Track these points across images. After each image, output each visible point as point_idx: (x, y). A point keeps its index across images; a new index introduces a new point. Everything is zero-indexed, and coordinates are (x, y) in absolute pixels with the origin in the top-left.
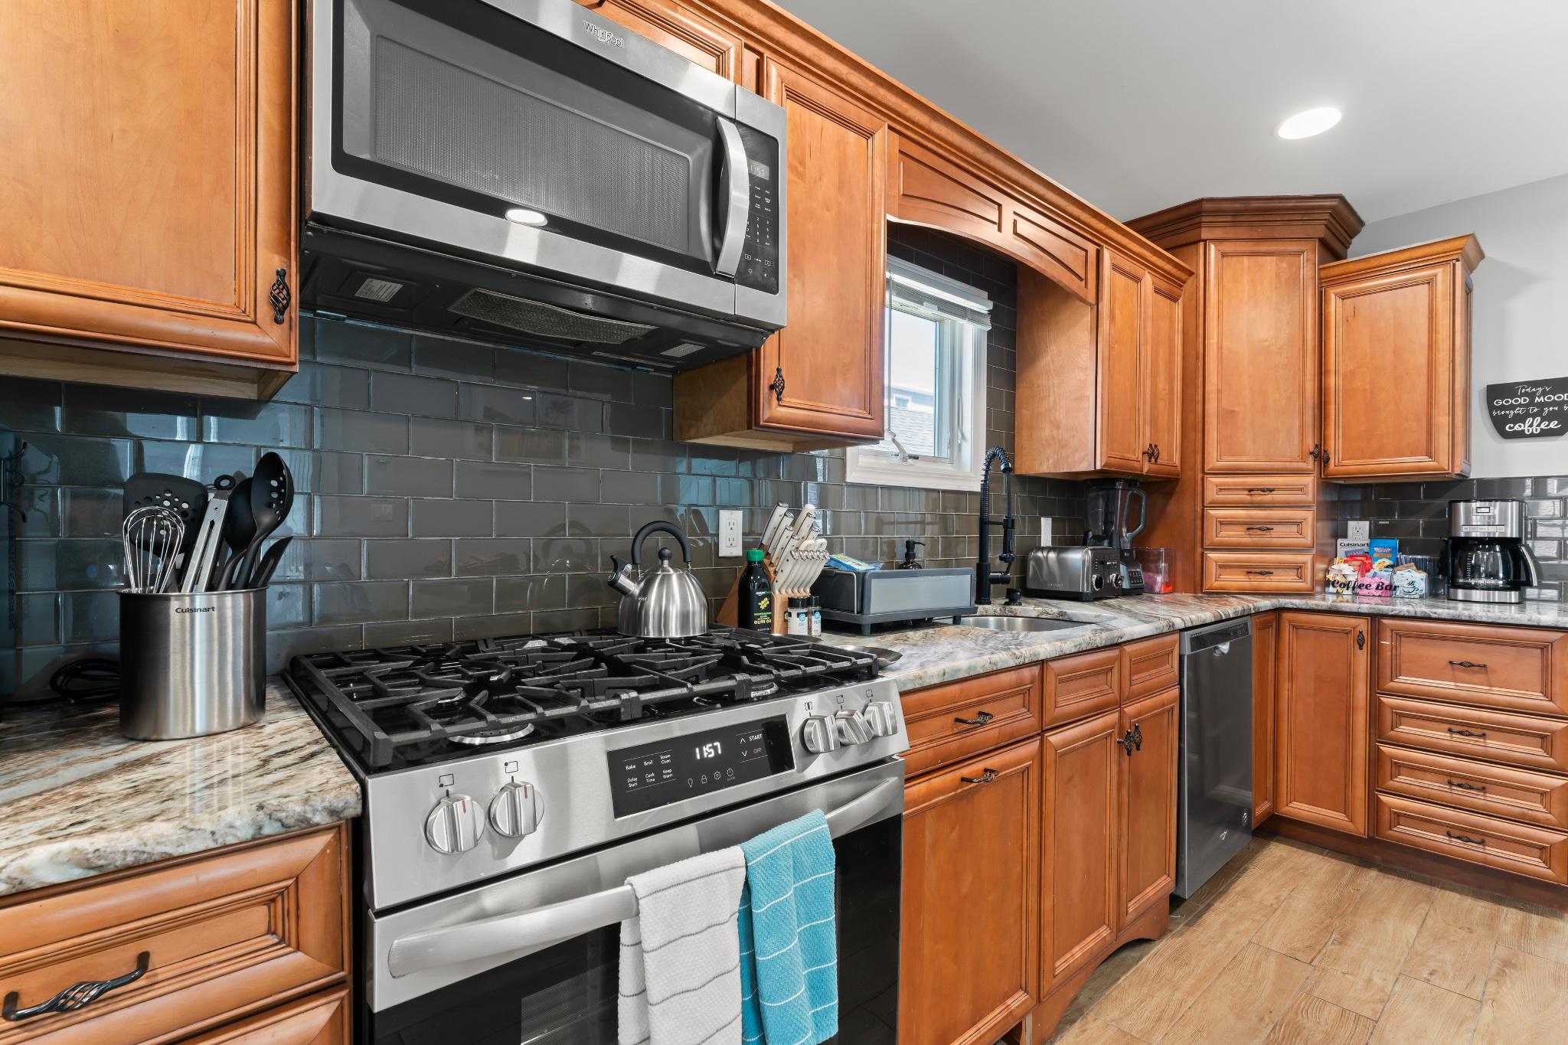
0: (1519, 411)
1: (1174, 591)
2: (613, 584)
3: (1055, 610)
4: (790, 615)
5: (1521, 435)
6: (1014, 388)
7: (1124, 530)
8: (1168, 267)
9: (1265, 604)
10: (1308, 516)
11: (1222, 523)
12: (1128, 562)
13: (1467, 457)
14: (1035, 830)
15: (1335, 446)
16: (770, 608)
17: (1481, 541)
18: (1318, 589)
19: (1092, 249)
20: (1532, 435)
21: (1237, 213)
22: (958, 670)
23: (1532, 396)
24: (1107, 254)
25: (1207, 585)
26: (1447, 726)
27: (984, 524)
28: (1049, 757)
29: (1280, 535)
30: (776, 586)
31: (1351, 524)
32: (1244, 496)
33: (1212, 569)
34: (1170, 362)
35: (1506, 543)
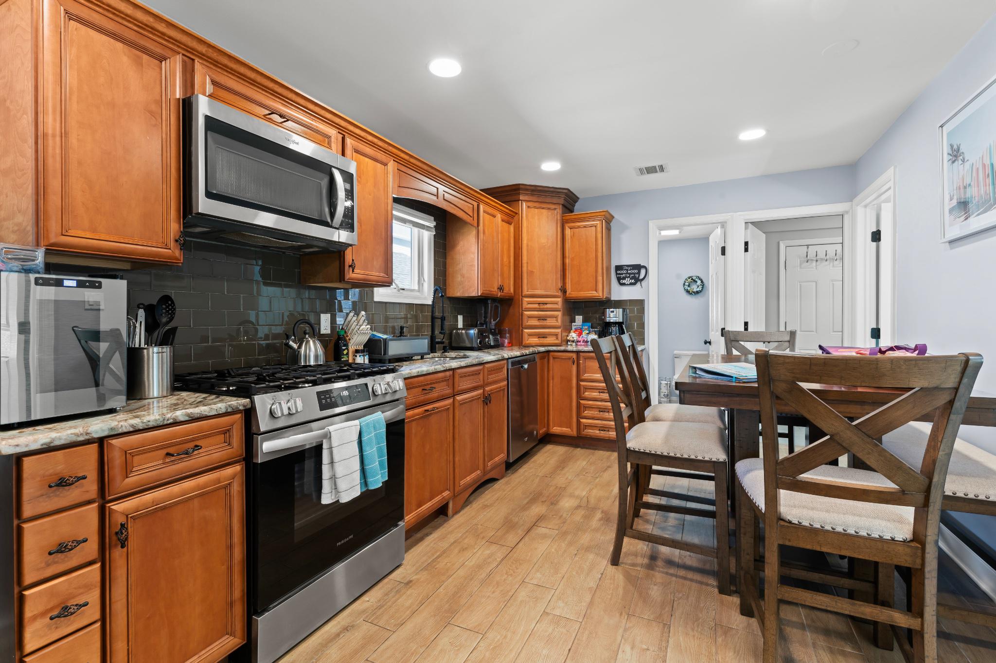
0: (624, 275)
1: (512, 346)
2: (287, 345)
3: (462, 354)
4: (356, 356)
5: (624, 284)
6: (446, 259)
7: (492, 320)
8: (507, 211)
9: (542, 349)
10: (559, 314)
11: (529, 317)
12: (494, 334)
13: (610, 293)
14: (451, 431)
15: (569, 286)
16: (348, 354)
17: (613, 323)
18: (564, 343)
19: (475, 204)
20: (628, 285)
21: (533, 191)
22: (423, 371)
23: (627, 270)
24: (481, 207)
25: (524, 343)
26: (598, 391)
27: (433, 318)
28: (457, 404)
29: (550, 322)
30: (350, 345)
31: (577, 317)
32: (536, 306)
33: (525, 336)
34: (509, 250)
35: (620, 324)
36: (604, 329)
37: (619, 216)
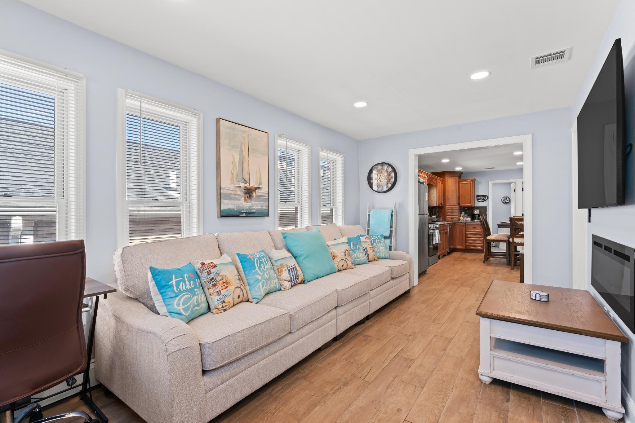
0: (480, 198)
1: (443, 221)
5: (480, 201)
7: (437, 213)
8: (443, 179)
9: (453, 222)
10: (458, 211)
11: (448, 212)
13: (475, 204)
15: (461, 202)
17: (476, 214)
18: (459, 220)
19: (436, 180)
21: (449, 173)
24: (438, 181)
25: (447, 220)
26: (471, 234)
29: (455, 214)
31: (462, 212)
32: (451, 209)
33: (447, 218)
34: (443, 192)
35: (479, 215)
36: (473, 217)
37: (478, 179)
